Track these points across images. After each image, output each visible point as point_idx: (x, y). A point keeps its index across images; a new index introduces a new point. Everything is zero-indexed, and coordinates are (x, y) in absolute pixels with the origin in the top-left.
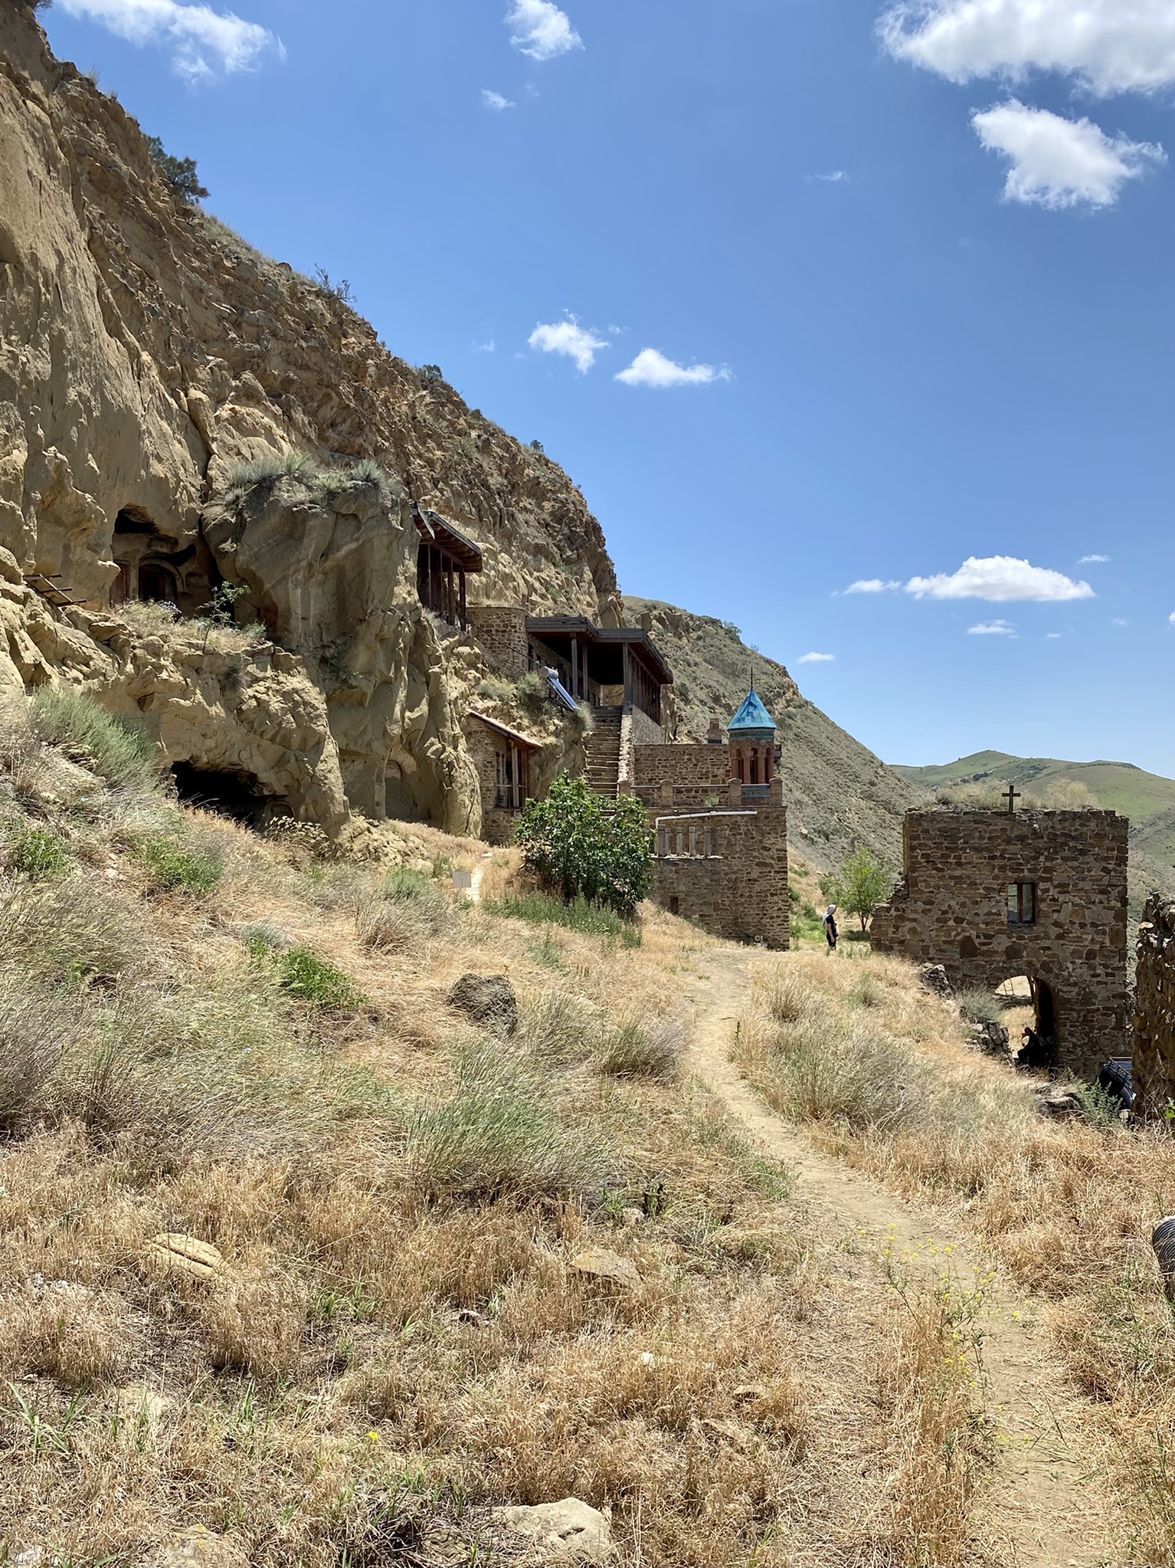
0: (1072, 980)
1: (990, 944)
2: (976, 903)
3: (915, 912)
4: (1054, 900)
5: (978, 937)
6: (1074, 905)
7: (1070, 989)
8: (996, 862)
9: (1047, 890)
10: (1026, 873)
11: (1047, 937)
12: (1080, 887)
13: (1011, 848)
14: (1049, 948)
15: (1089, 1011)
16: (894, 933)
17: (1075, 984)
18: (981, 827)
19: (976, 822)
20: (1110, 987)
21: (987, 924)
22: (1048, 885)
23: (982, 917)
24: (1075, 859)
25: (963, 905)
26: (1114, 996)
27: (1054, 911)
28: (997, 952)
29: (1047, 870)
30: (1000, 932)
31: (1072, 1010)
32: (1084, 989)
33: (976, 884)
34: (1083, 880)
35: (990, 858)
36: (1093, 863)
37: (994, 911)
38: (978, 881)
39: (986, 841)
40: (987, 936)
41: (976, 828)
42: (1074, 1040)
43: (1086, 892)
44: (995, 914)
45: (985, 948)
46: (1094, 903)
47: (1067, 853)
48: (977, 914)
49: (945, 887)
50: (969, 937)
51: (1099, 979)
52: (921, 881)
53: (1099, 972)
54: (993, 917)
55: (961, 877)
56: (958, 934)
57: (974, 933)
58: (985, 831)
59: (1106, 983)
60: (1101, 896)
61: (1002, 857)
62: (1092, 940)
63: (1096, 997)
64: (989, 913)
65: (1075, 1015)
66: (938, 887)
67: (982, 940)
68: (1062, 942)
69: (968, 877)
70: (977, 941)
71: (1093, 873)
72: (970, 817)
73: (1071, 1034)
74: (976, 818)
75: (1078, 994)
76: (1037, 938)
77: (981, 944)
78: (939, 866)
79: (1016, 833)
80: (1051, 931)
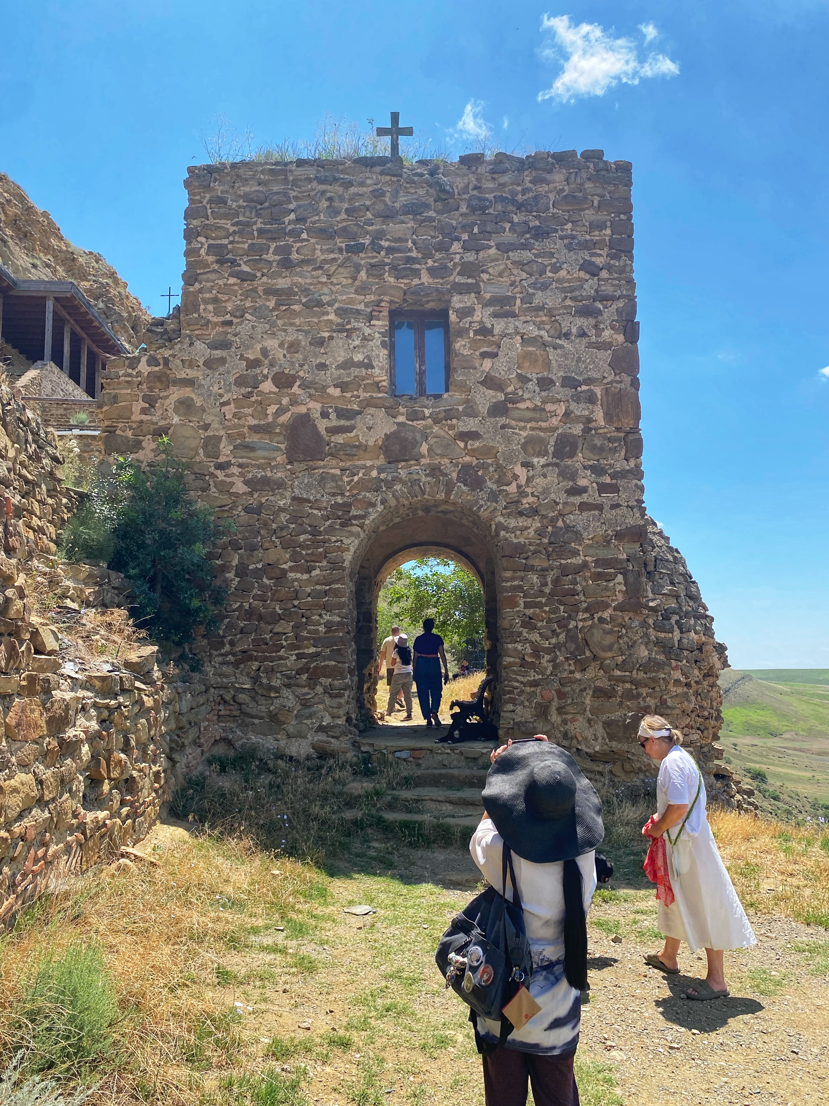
0: (527, 502)
1: (349, 429)
2: (321, 342)
3: (191, 364)
4: (484, 331)
5: (325, 415)
6: (526, 341)
7: (522, 522)
8: (363, 259)
9: (467, 312)
10: (425, 278)
11: (471, 412)
12: (536, 302)
13: (395, 229)
14: (474, 435)
15: (565, 571)
16: (144, 411)
17: (534, 512)
18: (334, 190)
19: (321, 181)
20: (609, 514)
21: (343, 386)
22: (469, 300)
23: (333, 372)
24: (526, 247)
25: (293, 347)
26: (619, 536)
27: (484, 355)
28: (364, 448)
29: (468, 269)
30: (369, 403)
31: (527, 568)
32: (553, 521)
33: (320, 304)
34: (545, 287)
35: (349, 249)
36: (564, 255)
37: (358, 357)
38: (325, 299)
39: (343, 216)
40: (341, 414)
41: (323, 193)
42: (535, 637)
43: (550, 313)
44: (360, 365)
45: (339, 439)
46: (567, 335)
47: (508, 237)
48: (322, 366)
49: (257, 311)
50: (307, 416)
51: (585, 498)
52: (206, 302)
53: (582, 482)
54: (356, 371)
55: (288, 292)
56: (281, 411)
57: (316, 407)
58: (341, 198)
59: (600, 507)
60: (581, 322)
61: (376, 248)
62: (567, 414)
63: (578, 536)
64: (348, 364)
65: (535, 578)
66: (240, 313)
67: (334, 421)
68: (502, 421)
69: (305, 291)
70: (322, 425)
71: (563, 273)
72: (312, 172)
73: (529, 623)
74: (323, 173)
75: (540, 533)
76: (449, 415)
77: (333, 431)
78: (245, 268)
79: (403, 199)
80: (478, 399)
